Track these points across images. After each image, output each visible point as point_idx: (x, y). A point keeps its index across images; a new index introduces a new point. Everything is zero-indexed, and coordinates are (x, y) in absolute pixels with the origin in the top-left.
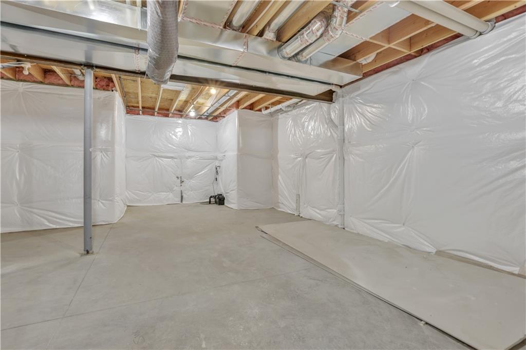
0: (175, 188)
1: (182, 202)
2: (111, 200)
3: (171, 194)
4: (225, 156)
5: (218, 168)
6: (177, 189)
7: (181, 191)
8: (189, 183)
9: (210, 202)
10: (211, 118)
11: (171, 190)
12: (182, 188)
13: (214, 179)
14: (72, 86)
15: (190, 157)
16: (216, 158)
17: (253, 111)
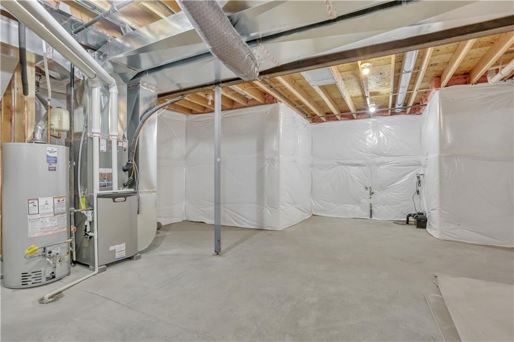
0: (363, 200)
1: (371, 217)
2: (276, 208)
3: (359, 207)
4: (427, 159)
5: (421, 177)
6: (366, 201)
7: (371, 204)
8: (379, 196)
9: (408, 222)
10: (408, 110)
11: (359, 202)
12: (371, 201)
13: (415, 191)
14: (250, 106)
15: (382, 163)
16: (420, 164)
17: (470, 86)
